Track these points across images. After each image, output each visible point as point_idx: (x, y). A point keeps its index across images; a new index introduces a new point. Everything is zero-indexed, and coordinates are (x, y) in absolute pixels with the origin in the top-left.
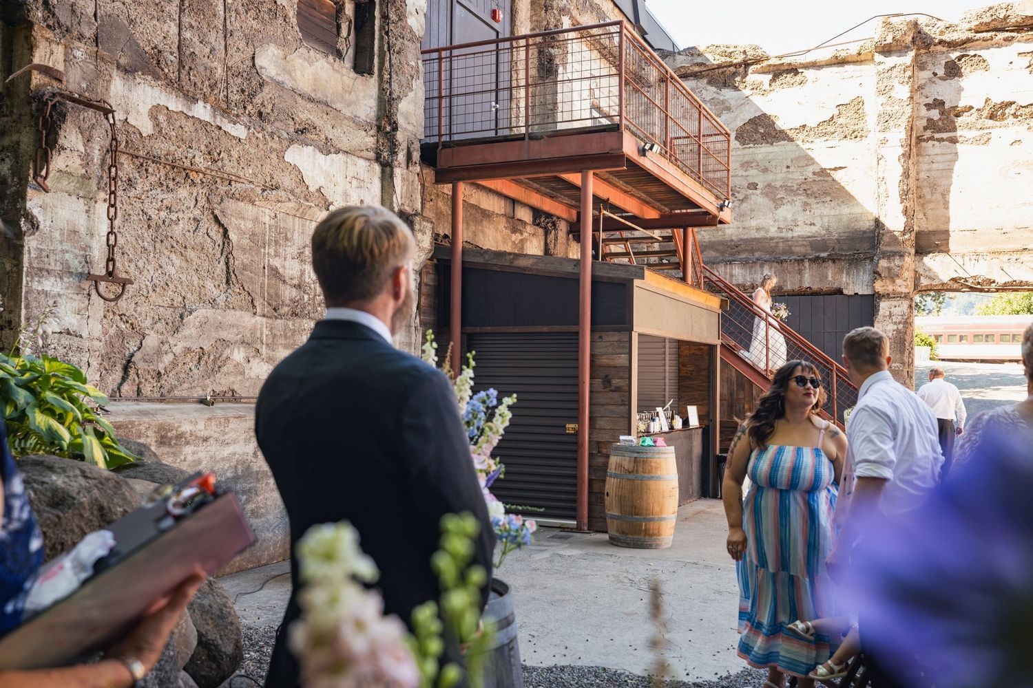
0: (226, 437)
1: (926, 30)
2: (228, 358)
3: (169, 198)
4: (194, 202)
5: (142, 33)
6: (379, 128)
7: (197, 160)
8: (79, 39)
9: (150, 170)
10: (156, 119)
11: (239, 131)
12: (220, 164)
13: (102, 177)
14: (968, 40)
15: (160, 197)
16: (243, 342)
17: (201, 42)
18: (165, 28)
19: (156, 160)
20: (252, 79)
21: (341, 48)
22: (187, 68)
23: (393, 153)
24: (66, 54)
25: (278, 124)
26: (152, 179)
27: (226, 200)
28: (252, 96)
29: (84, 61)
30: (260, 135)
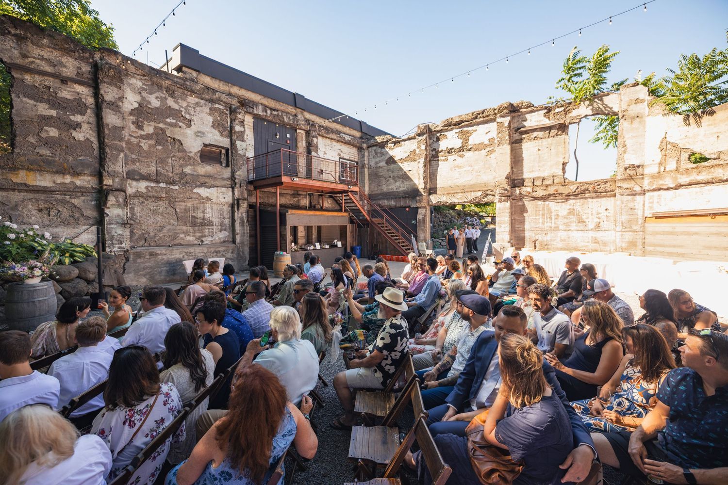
1: (431, 127)
3: (156, 204)
4: (164, 204)
5: (143, 171)
6: (232, 179)
7: (163, 195)
8: (117, 177)
10: (147, 189)
11: (177, 187)
12: (171, 195)
14: (442, 130)
17: (164, 170)
18: (151, 169)
19: (150, 197)
20: (182, 175)
21: (222, 161)
22: (159, 176)
23: (235, 185)
24: (113, 181)
25: (192, 184)
26: (150, 201)
27: (175, 203)
28: (182, 179)
29: (119, 182)
30: (184, 187)
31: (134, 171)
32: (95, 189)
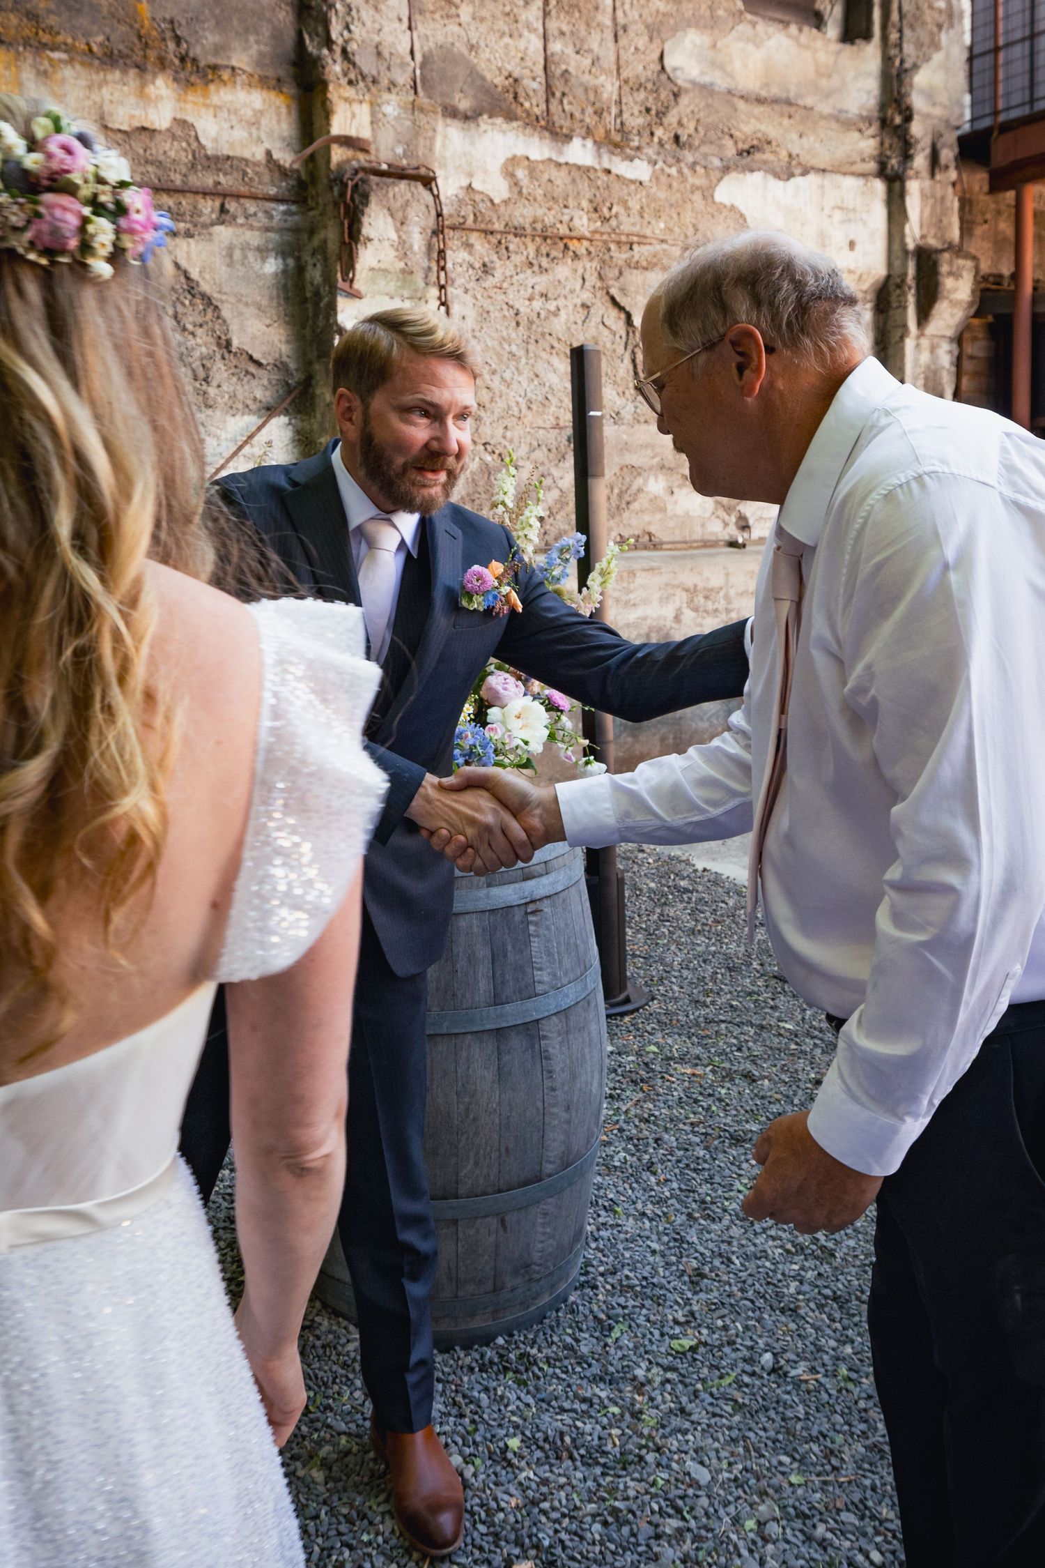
0: (632, 596)
2: (640, 490)
3: (542, 282)
4: (580, 281)
5: (489, 60)
6: (884, 123)
7: (577, 222)
8: (389, 89)
9: (512, 247)
10: (512, 175)
11: (639, 170)
12: (614, 222)
13: (429, 269)
15: (531, 281)
16: (663, 467)
17: (578, 53)
18: (522, 44)
19: (518, 232)
20: (661, 90)
21: (822, 8)
22: (558, 94)
23: (907, 157)
24: (373, 114)
25: (705, 149)
26: (517, 259)
27: (627, 272)
28: (661, 115)
29: (398, 118)
30: (673, 171)
31: (447, 53)
32: (283, 173)
